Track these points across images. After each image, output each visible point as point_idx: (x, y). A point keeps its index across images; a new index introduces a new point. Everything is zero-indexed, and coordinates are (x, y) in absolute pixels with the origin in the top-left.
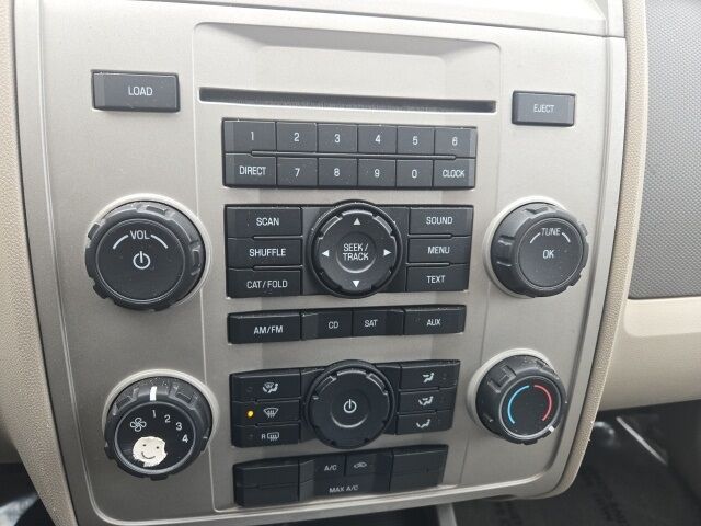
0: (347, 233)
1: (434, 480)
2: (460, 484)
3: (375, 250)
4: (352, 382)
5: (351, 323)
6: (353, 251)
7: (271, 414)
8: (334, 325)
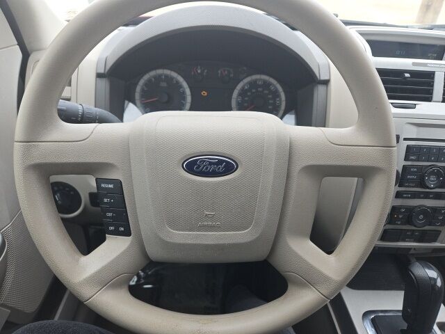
0: (433, 173)
1: (435, 240)
2: (442, 243)
3: (438, 178)
4: (424, 211)
5: (426, 196)
6: (433, 178)
7: (401, 217)
8: (422, 196)
